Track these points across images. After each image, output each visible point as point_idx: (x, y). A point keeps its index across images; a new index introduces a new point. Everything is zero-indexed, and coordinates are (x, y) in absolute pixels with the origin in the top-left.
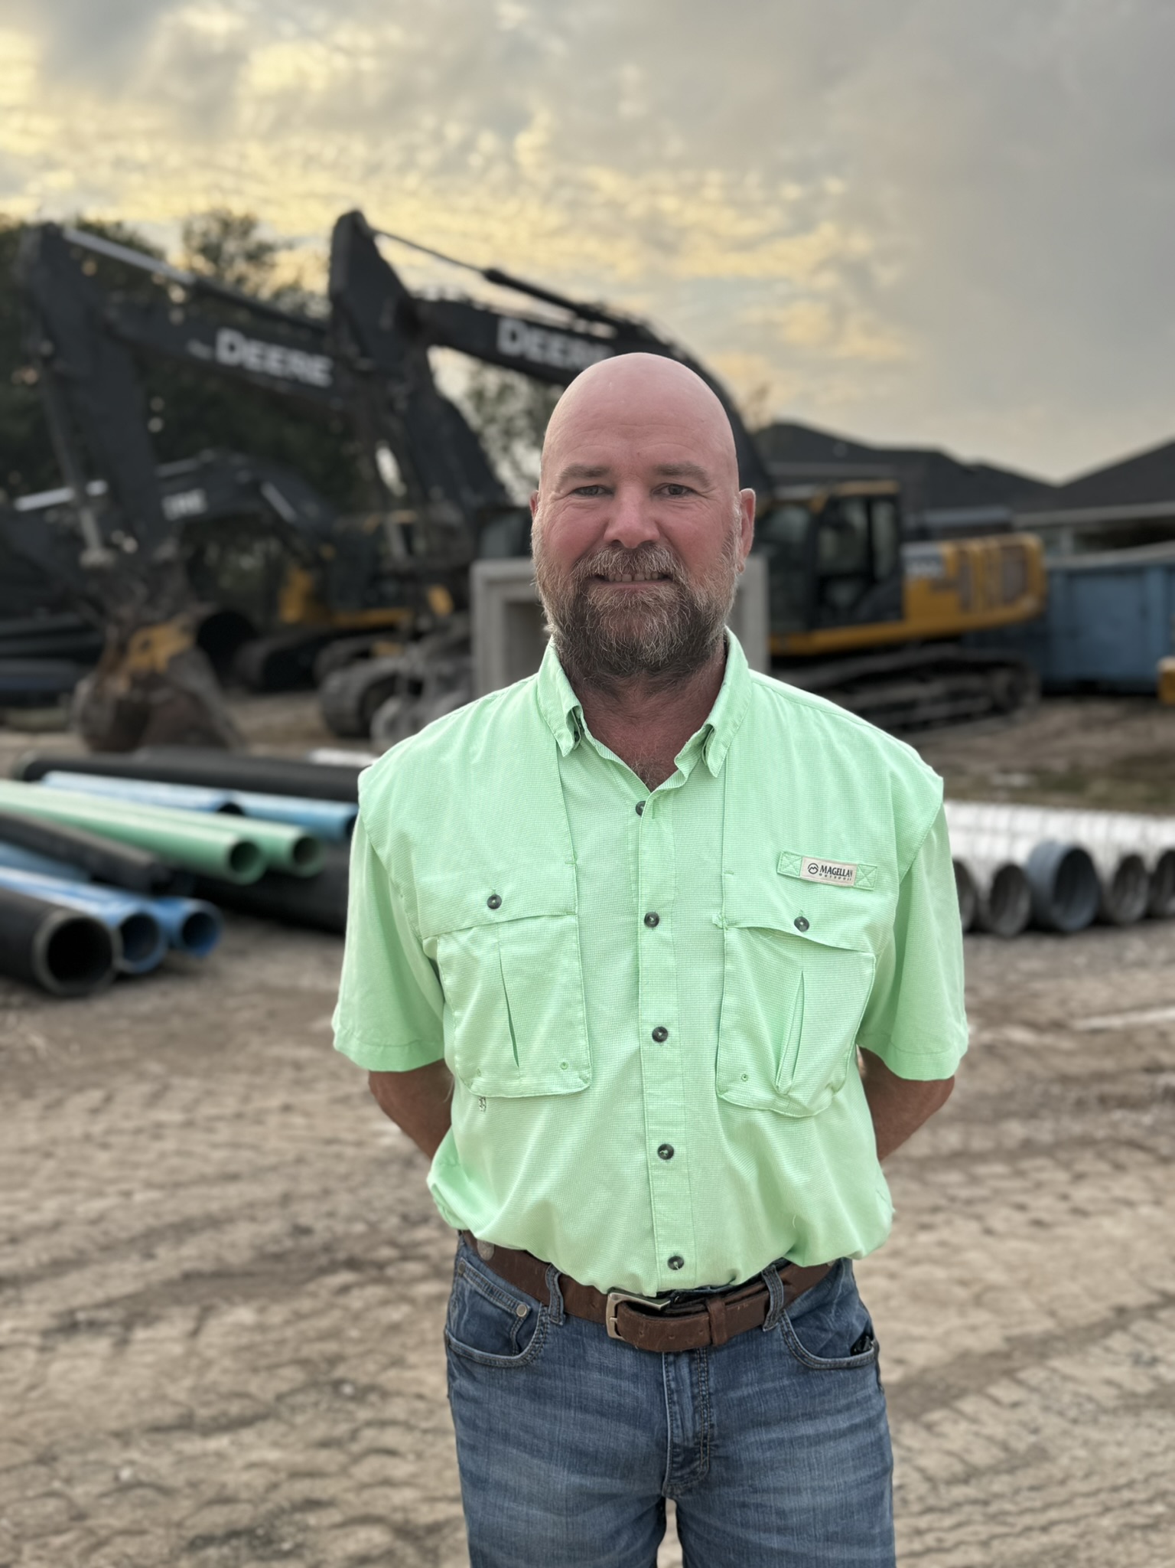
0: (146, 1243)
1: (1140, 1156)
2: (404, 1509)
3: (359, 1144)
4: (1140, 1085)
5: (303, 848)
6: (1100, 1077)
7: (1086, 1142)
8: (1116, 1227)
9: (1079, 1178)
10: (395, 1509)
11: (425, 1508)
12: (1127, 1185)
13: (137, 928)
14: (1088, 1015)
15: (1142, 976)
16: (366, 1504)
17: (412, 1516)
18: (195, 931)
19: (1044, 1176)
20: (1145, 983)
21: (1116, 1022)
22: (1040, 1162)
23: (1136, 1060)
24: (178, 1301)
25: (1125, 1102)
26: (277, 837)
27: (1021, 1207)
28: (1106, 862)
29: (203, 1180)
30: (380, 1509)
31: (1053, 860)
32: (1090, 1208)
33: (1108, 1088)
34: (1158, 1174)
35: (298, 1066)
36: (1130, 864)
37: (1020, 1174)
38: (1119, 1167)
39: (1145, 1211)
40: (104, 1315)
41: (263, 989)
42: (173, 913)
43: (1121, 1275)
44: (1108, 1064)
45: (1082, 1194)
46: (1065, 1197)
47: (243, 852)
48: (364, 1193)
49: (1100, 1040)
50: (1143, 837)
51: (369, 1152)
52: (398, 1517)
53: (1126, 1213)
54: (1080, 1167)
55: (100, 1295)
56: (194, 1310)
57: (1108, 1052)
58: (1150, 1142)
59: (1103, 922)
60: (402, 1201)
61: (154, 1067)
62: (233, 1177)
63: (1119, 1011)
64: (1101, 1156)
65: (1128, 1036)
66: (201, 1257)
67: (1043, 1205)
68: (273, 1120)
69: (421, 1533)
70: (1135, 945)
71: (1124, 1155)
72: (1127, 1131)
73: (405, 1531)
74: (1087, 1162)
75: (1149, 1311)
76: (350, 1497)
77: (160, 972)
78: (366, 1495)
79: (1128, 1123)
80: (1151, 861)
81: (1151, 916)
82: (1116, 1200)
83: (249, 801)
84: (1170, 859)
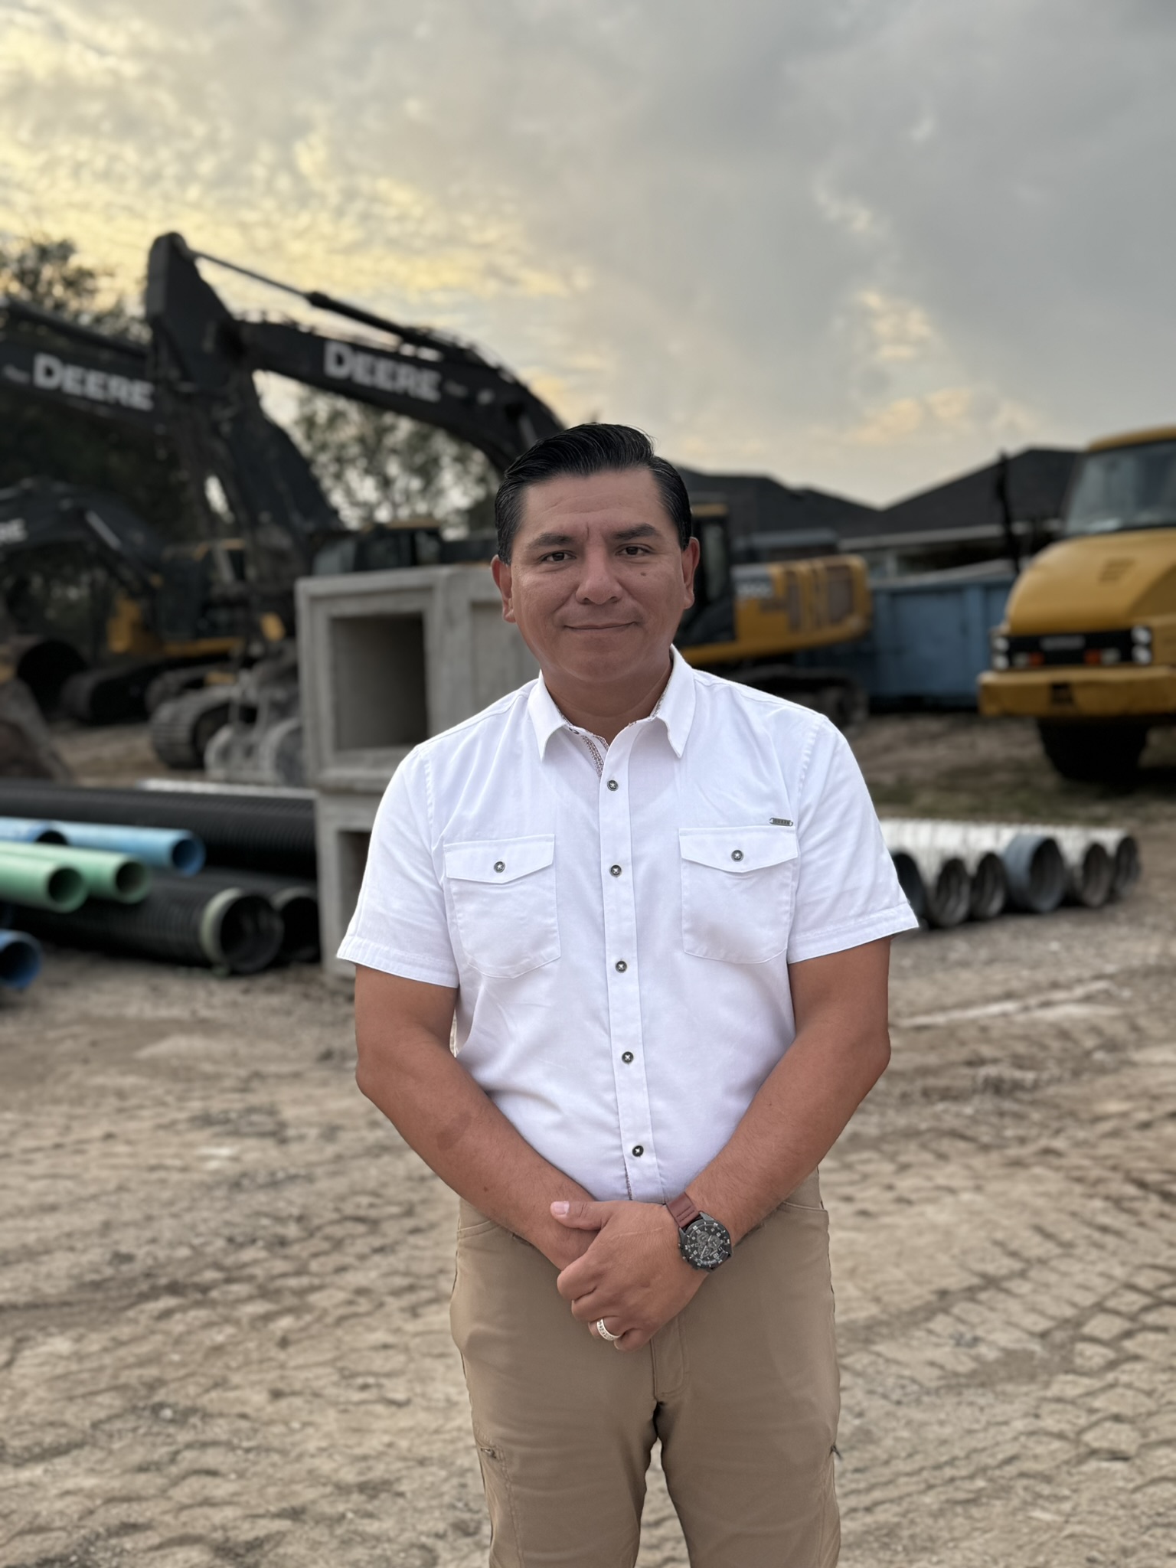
1: (962, 1145)
2: (224, 1528)
3: (184, 1169)
4: (963, 1078)
5: (126, 874)
6: (924, 1071)
7: (910, 1134)
8: (940, 1214)
9: (904, 1168)
10: (215, 1529)
11: (246, 1526)
12: (949, 1174)
14: (913, 1014)
15: (965, 975)
16: (185, 1524)
17: (232, 1534)
18: (13, 962)
19: (869, 1168)
20: (967, 982)
21: (939, 1019)
22: (866, 1155)
23: (958, 1054)
25: (947, 1095)
26: (99, 865)
27: (848, 1199)
28: (928, 866)
29: (19, 1212)
30: (199, 1528)
32: (914, 1197)
33: (931, 1082)
34: (978, 1162)
35: (121, 1094)
36: (952, 867)
37: (848, 1167)
38: (942, 1157)
39: (966, 1197)
41: (85, 1019)
43: (943, 1259)
44: (932, 1059)
45: (906, 1184)
46: (890, 1187)
47: (62, 880)
48: (188, 1218)
49: (925, 1036)
50: (965, 841)
51: (196, 1177)
52: (218, 1535)
53: (949, 1199)
54: (903, 1159)
56: (8, 1342)
57: (932, 1048)
58: (969, 1133)
60: (228, 1224)
62: (53, 1208)
63: (943, 1009)
64: (924, 1146)
65: (951, 1032)
66: (15, 1290)
67: (870, 1196)
68: (94, 1150)
69: (242, 1551)
70: (959, 946)
71: (945, 1145)
72: (950, 1122)
73: (224, 1550)
74: (911, 1153)
75: (970, 1293)
76: (168, 1518)
78: (184, 1516)
79: (950, 1113)
80: (971, 867)
81: (974, 919)
82: (939, 1188)
83: (70, 830)
84: (990, 861)
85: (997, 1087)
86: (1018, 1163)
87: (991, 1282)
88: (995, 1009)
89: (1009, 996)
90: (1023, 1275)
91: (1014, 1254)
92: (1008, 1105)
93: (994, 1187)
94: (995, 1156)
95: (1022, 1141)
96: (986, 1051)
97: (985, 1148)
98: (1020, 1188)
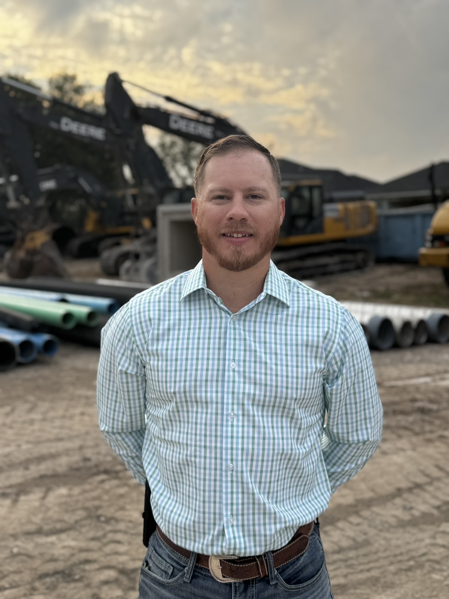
0: (26, 464)
1: (407, 433)
2: (123, 563)
4: (408, 406)
5: (91, 315)
8: (398, 459)
10: (119, 563)
12: (403, 443)
13: (26, 346)
15: (410, 366)
16: (108, 561)
17: (126, 566)
18: (48, 347)
20: (411, 369)
21: (400, 383)
23: (407, 397)
24: (37, 486)
25: (403, 413)
26: (82, 311)
28: (397, 323)
29: (49, 440)
30: (114, 563)
31: (377, 323)
33: (396, 407)
34: (415, 439)
36: (407, 325)
38: (400, 437)
39: (410, 453)
40: (9, 491)
41: (75, 369)
42: (40, 339)
44: (397, 398)
47: (67, 317)
49: (394, 390)
50: (412, 315)
52: (121, 566)
53: (402, 454)
55: (7, 483)
56: (44, 489)
57: (397, 394)
58: (412, 427)
59: (396, 346)
61: (31, 398)
62: (61, 440)
63: (401, 379)
65: (404, 389)
66: (47, 469)
68: (77, 418)
69: (129, 572)
70: (408, 355)
71: (401, 432)
72: (403, 423)
73: (123, 572)
75: (410, 490)
76: (102, 559)
77: (34, 362)
78: (109, 558)
79: (403, 420)
80: (414, 324)
81: (415, 344)
82: (398, 449)
83: (71, 297)
84: (422, 323)
85: (422, 411)
86: (429, 441)
87: (418, 486)
88: (422, 380)
89: (427, 375)
90: (430, 484)
91: (427, 476)
92: (427, 418)
93: (420, 449)
94: (421, 438)
95: (432, 432)
96: (418, 396)
97: (417, 434)
98: (431, 450)
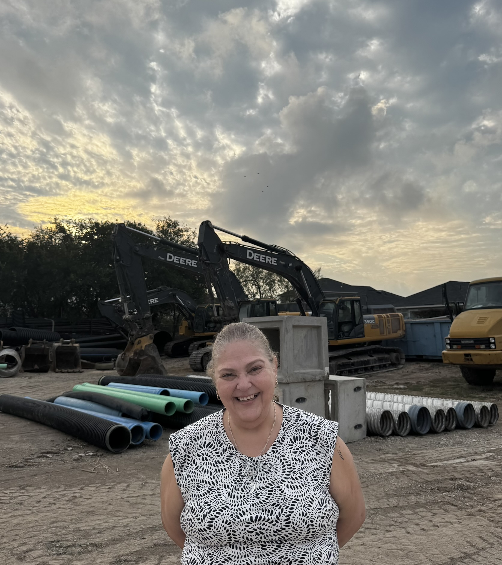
0: (141, 534)
1: (453, 507)
4: (450, 484)
5: (187, 405)
6: (438, 481)
9: (435, 514)
13: (137, 430)
15: (447, 449)
18: (154, 432)
19: (423, 514)
21: (440, 464)
23: (449, 476)
25: (446, 490)
26: (180, 402)
27: (418, 524)
28: (433, 413)
31: (417, 411)
32: (438, 525)
33: (440, 485)
34: (458, 513)
36: (440, 412)
37: (416, 513)
38: (447, 511)
39: (456, 525)
40: (129, 557)
42: (147, 426)
43: (451, 547)
44: (439, 478)
45: (436, 520)
46: (431, 521)
47: (169, 406)
49: (436, 469)
50: (443, 404)
53: (450, 526)
54: (434, 511)
55: (128, 551)
56: (158, 557)
57: (439, 474)
58: (454, 503)
59: (433, 432)
61: (142, 476)
63: (441, 460)
64: (440, 507)
65: (444, 468)
66: (159, 539)
67: (424, 524)
70: (443, 439)
71: (447, 507)
72: (448, 499)
74: (436, 509)
77: (142, 445)
80: (446, 412)
81: (447, 430)
82: (447, 522)
84: (451, 410)
85: (462, 488)
86: (472, 515)
87: (468, 556)
88: (458, 461)
89: (461, 457)
92: (465, 494)
95: (472, 507)
96: (457, 475)
97: (460, 509)
98: (473, 523)
